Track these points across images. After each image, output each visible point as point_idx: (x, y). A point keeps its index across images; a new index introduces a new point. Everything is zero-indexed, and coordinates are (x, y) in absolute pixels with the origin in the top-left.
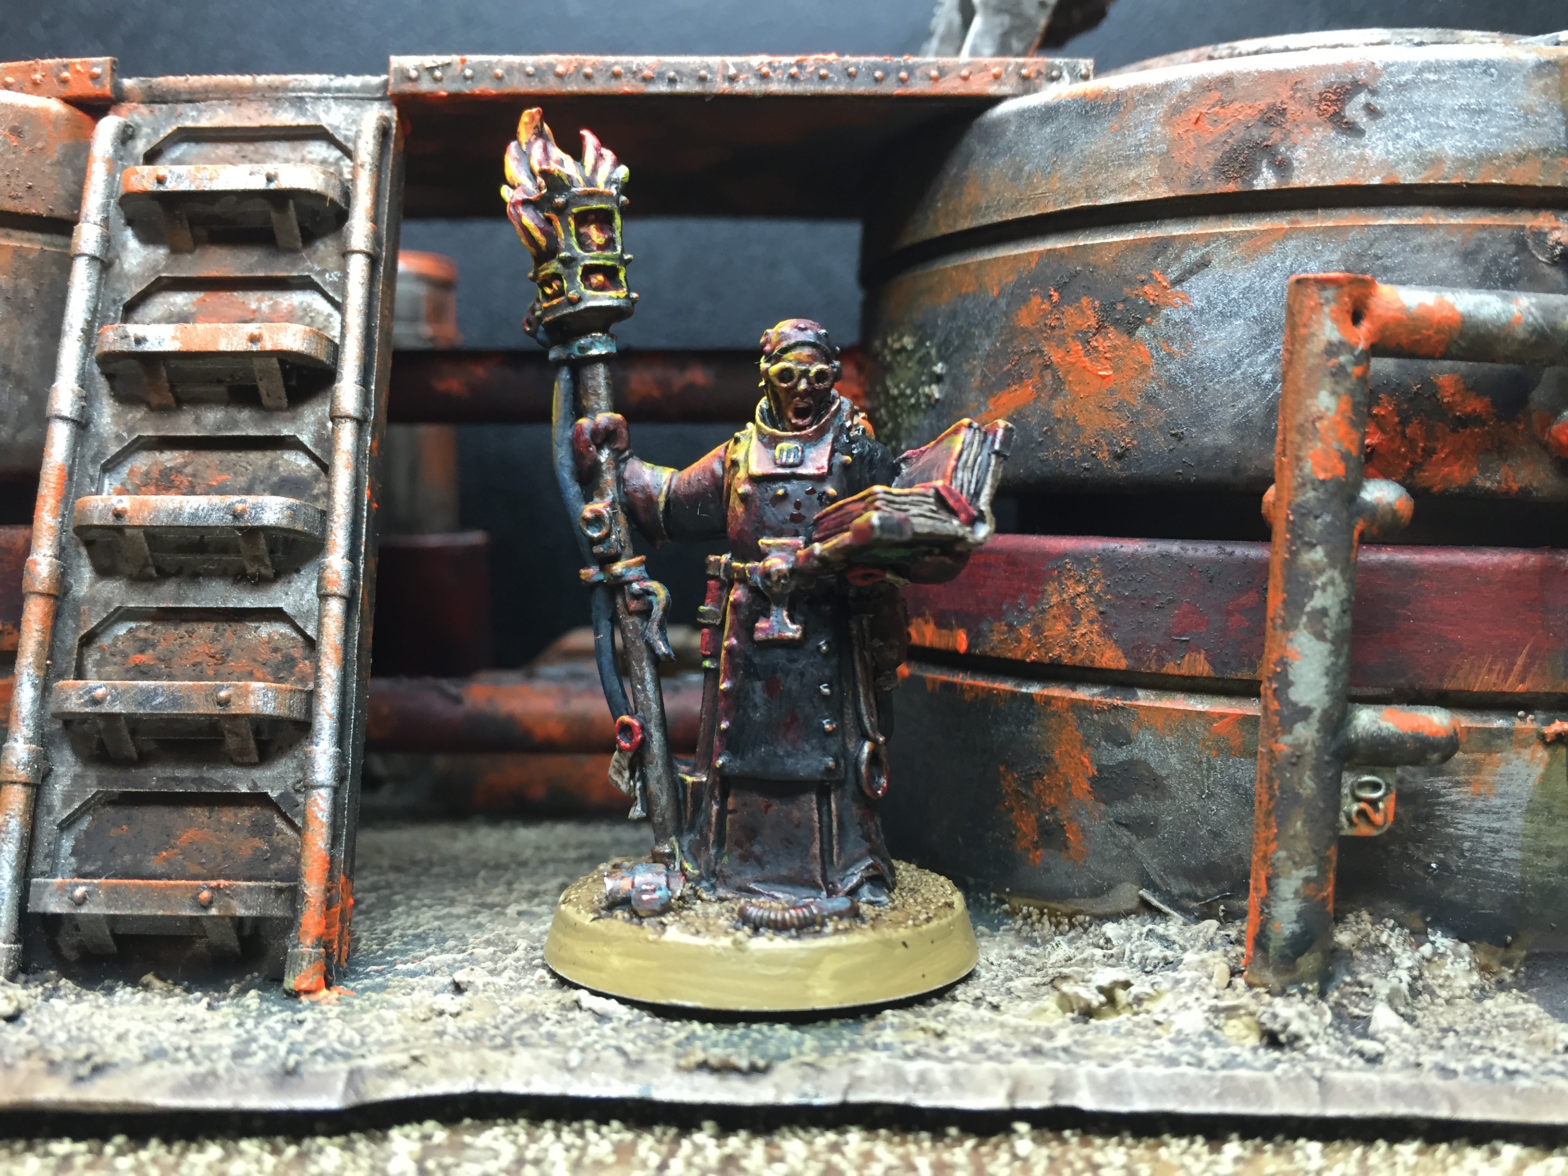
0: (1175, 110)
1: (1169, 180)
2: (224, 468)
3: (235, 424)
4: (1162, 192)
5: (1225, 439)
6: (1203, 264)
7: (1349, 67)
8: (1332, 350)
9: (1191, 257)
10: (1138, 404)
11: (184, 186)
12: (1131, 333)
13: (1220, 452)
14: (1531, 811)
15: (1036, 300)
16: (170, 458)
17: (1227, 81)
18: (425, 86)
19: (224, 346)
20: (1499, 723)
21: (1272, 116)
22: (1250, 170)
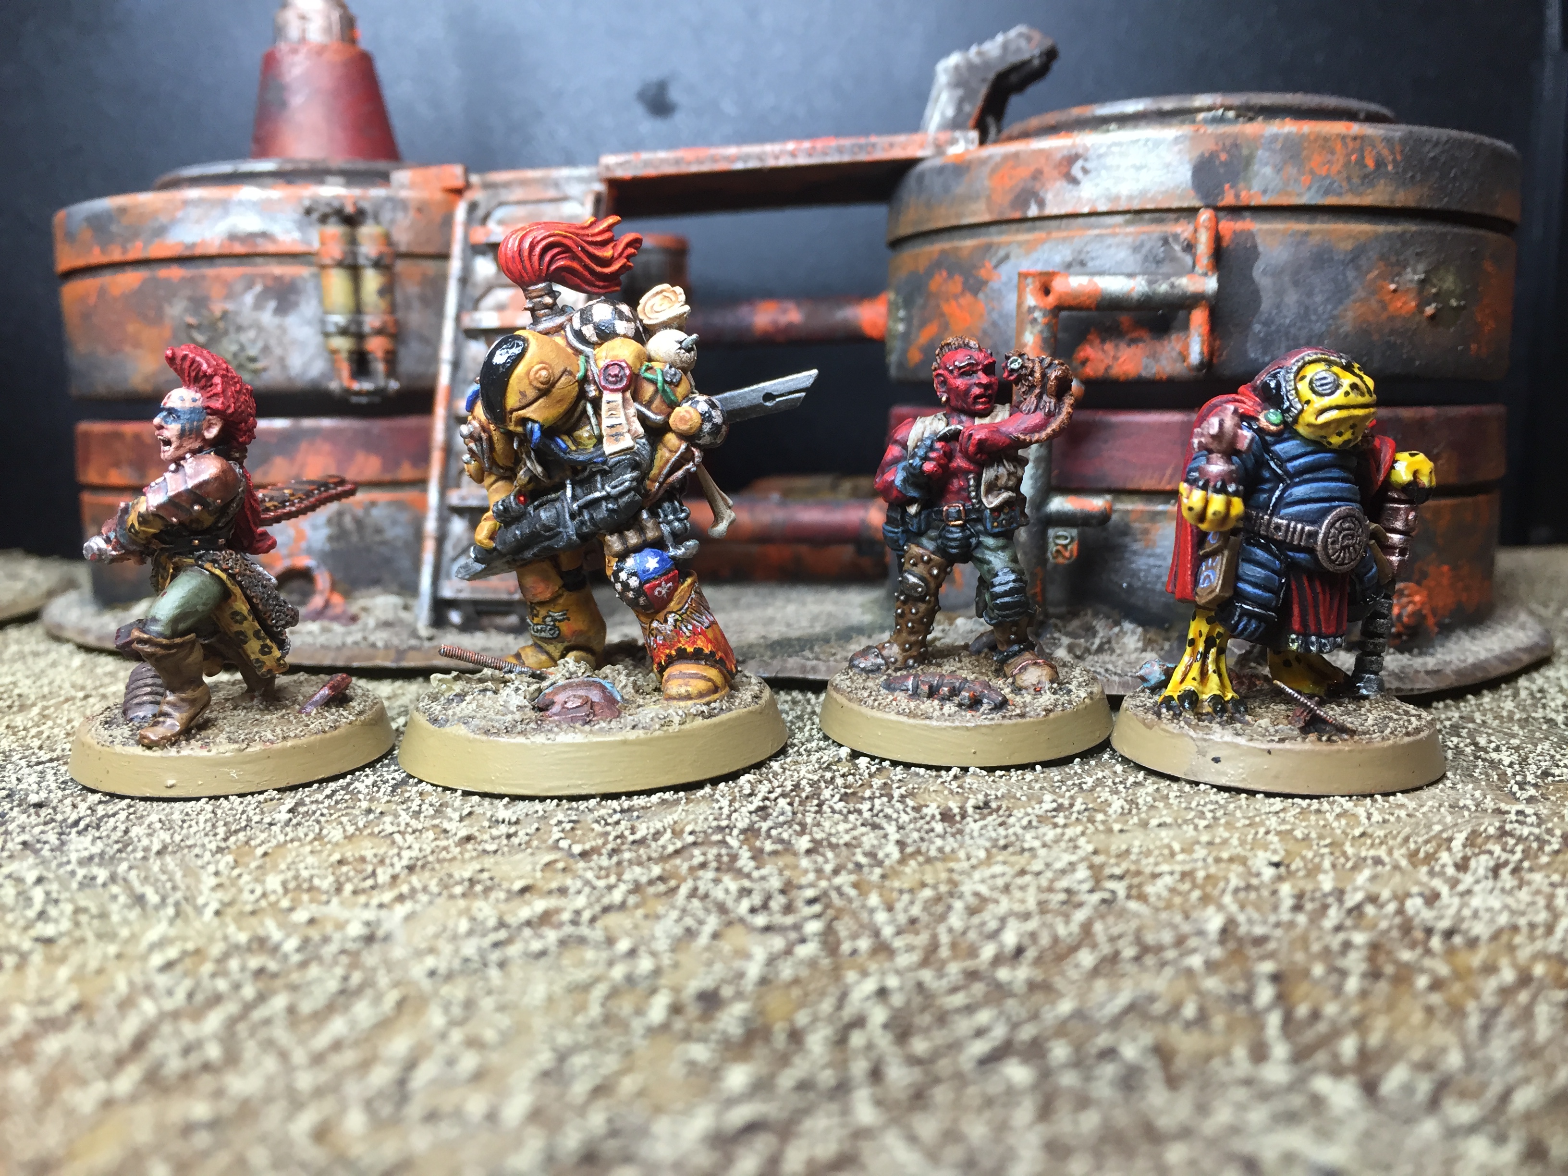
0: (993, 171)
1: (988, 210)
4: (987, 218)
6: (1007, 257)
7: (1074, 146)
8: (1031, 310)
9: (1002, 253)
12: (976, 296)
15: (937, 276)
17: (1016, 155)
18: (620, 173)
20: (1160, 507)
21: (1037, 175)
22: (1026, 205)
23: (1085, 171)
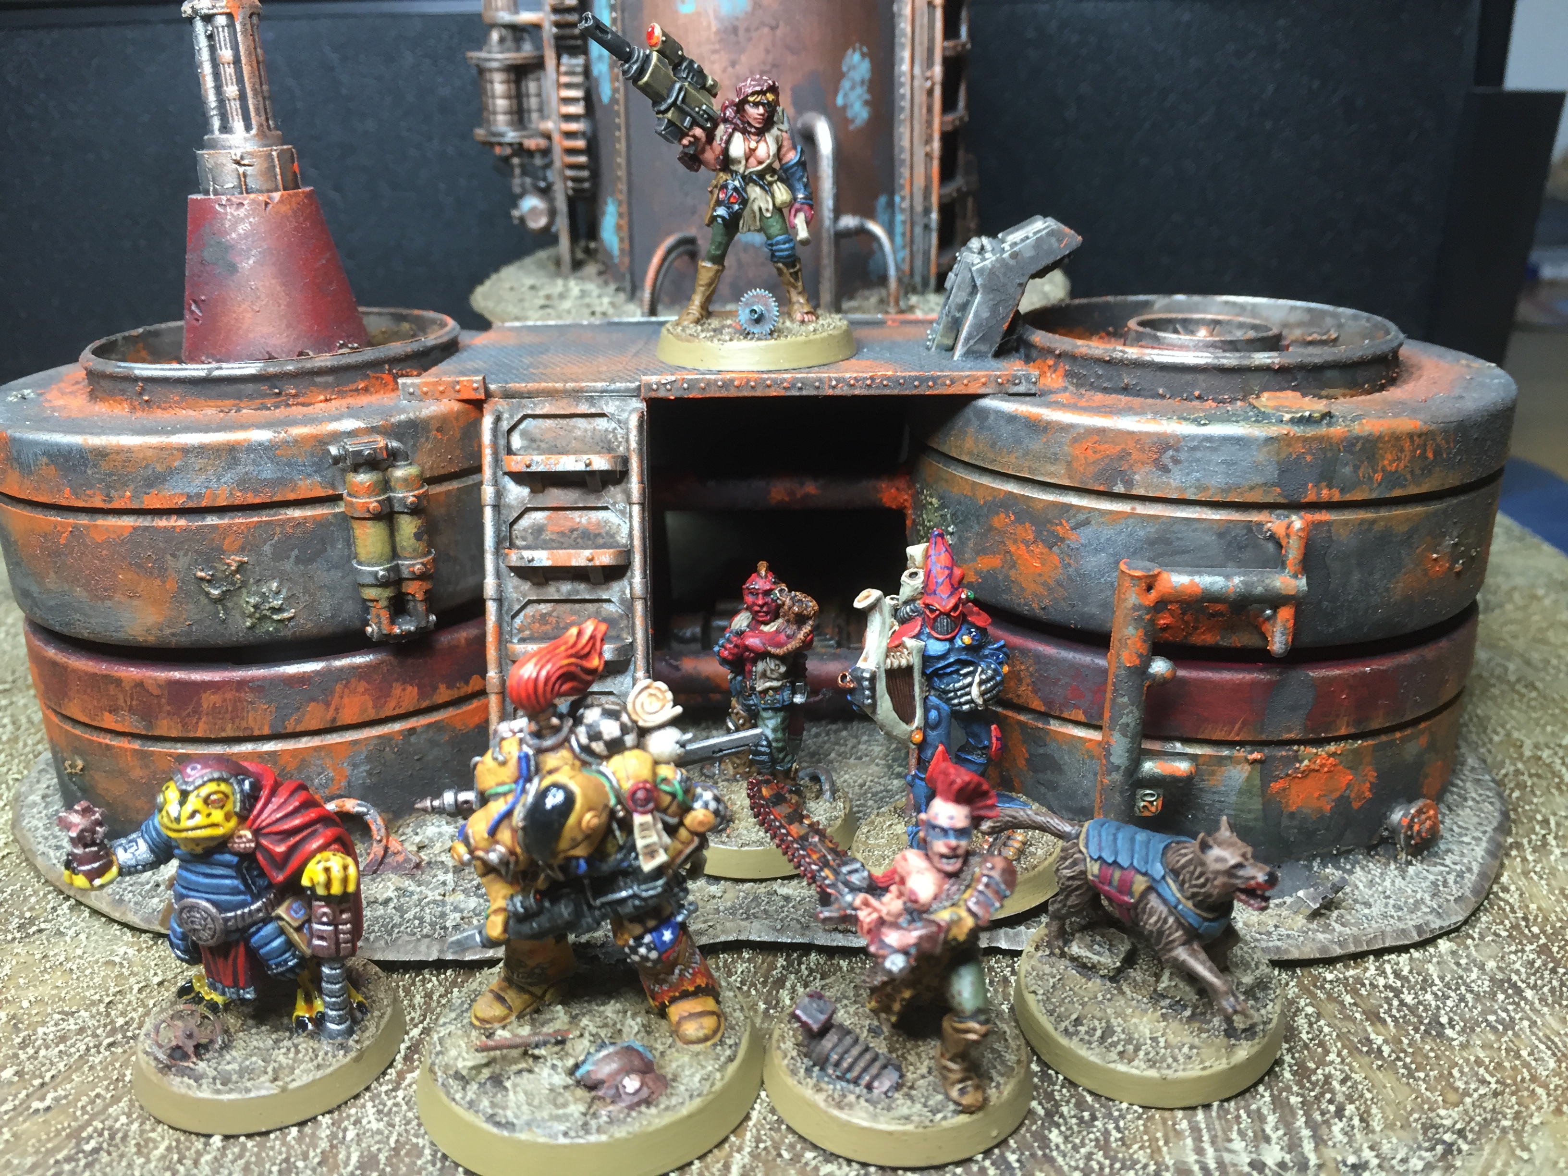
0: (1075, 440)
1: (1070, 478)
2: (573, 613)
3: (578, 592)
4: (1066, 482)
5: (1096, 611)
6: (1086, 523)
7: (1164, 435)
8: (1136, 608)
9: (1081, 517)
10: (1053, 584)
11: (541, 468)
12: (1051, 548)
13: (1092, 616)
14: (1241, 792)
15: (1003, 516)
16: (544, 608)
17: (1102, 432)
18: (662, 394)
19: (574, 563)
20: (1226, 753)
21: (1124, 455)
22: (1112, 480)
23: (1176, 462)
